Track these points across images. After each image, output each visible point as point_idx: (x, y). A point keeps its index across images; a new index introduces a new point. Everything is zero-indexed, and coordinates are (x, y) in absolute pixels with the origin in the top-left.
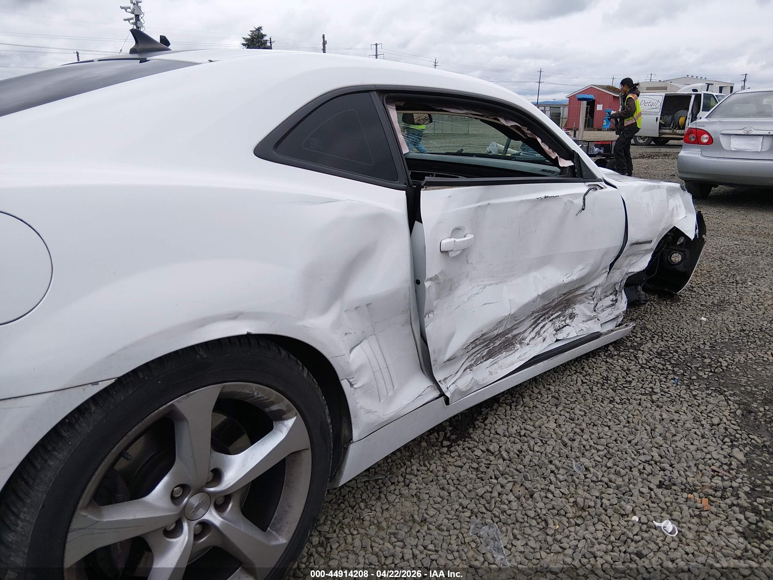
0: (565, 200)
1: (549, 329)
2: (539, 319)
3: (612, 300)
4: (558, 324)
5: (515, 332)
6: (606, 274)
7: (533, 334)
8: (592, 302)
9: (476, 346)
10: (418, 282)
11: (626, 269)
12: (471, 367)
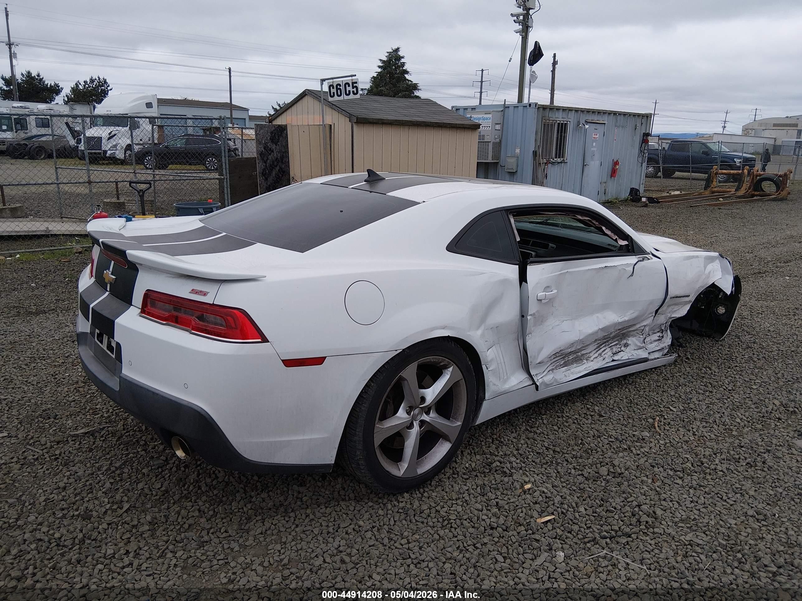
0: (620, 268)
1: (608, 353)
2: (601, 345)
3: (659, 336)
4: (615, 350)
5: (583, 352)
6: (653, 317)
7: (596, 355)
8: (642, 336)
9: (557, 357)
10: (523, 316)
11: (669, 315)
12: (552, 370)
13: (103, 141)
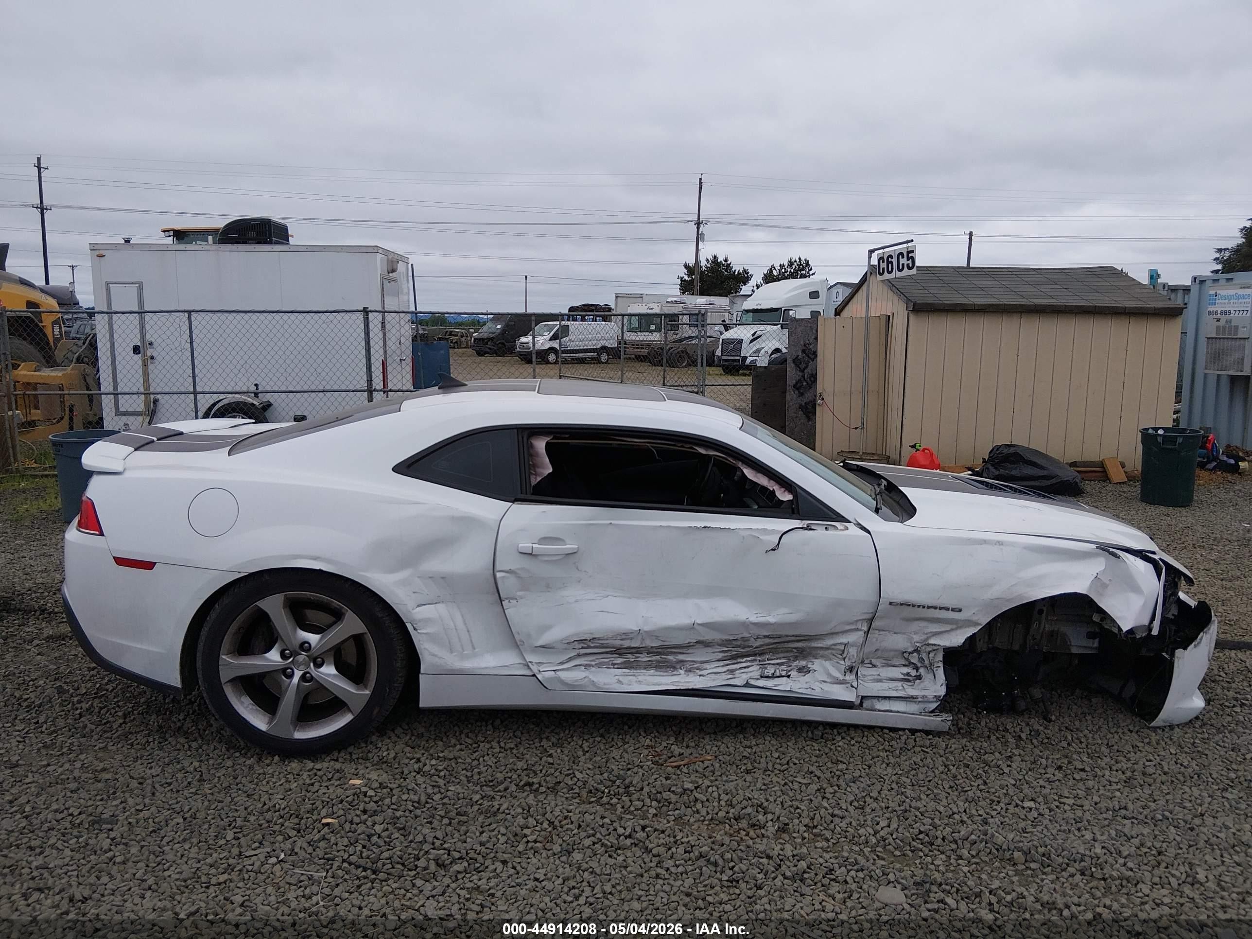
0: (745, 534)
1: (752, 672)
3: (908, 674)
4: (771, 671)
5: (682, 657)
6: (862, 632)
7: (720, 669)
8: (842, 662)
12: (587, 665)
13: (744, 345)
